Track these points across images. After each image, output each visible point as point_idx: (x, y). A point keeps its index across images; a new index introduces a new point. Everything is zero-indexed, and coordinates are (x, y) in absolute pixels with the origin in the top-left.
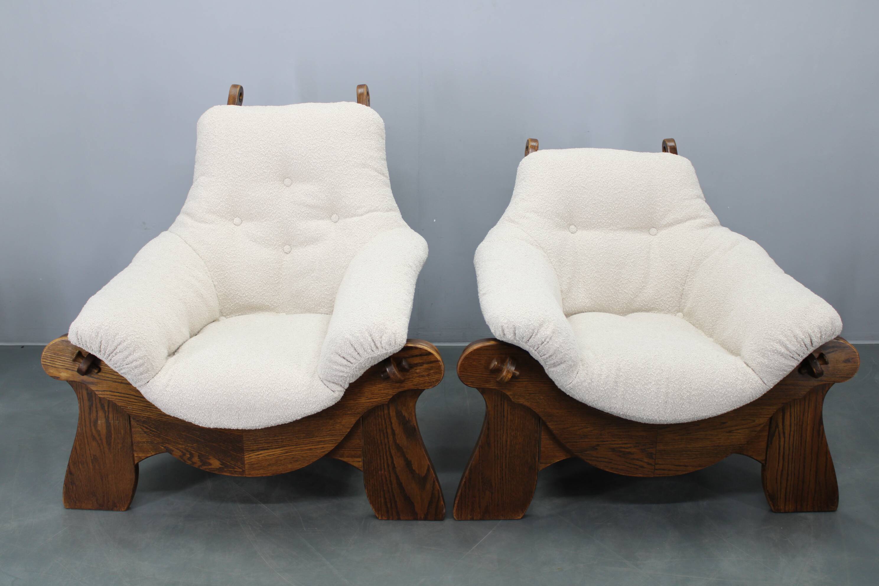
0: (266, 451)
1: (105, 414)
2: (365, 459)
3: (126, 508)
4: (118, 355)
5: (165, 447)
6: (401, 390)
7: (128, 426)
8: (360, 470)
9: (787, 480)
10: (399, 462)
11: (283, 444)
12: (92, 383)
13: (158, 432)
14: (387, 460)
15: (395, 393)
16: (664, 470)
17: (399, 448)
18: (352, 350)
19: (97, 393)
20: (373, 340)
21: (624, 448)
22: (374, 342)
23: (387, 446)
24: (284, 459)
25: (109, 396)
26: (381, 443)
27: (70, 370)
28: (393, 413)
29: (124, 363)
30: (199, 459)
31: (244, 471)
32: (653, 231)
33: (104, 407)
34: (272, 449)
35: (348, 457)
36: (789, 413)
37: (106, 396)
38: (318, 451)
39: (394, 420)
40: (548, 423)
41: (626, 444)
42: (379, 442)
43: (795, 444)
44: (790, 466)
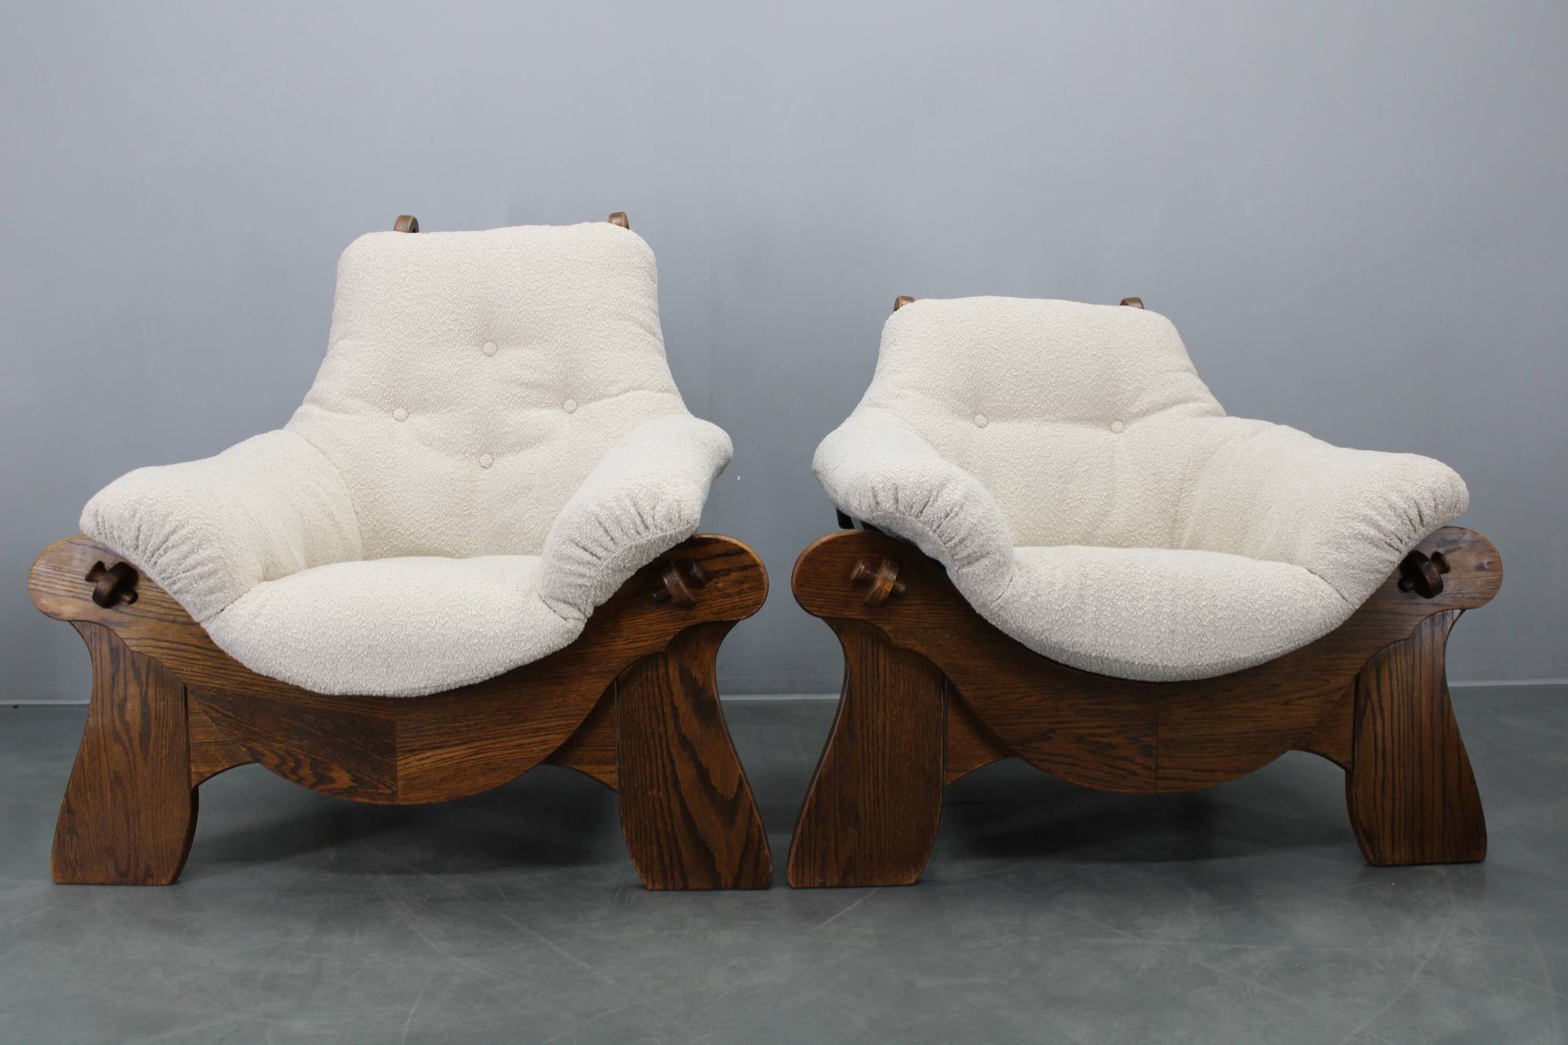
0: (437, 751)
1: (141, 688)
2: (622, 767)
3: (170, 878)
4: (169, 554)
5: (249, 749)
6: (688, 623)
7: (181, 712)
8: (613, 789)
9: (1394, 800)
10: (686, 772)
11: (470, 736)
12: (119, 624)
13: (238, 718)
14: (663, 766)
15: (680, 630)
16: (1173, 779)
17: (685, 743)
18: (601, 531)
19: (127, 642)
20: (639, 514)
21: (1100, 736)
22: (641, 517)
23: (664, 741)
24: (472, 767)
25: (149, 649)
26: (653, 733)
27: (80, 598)
28: (674, 674)
29: (180, 568)
30: (311, 770)
31: (394, 793)
32: (1117, 425)
33: (140, 674)
34: (450, 746)
35: (589, 763)
36: (1387, 671)
37: (143, 649)
38: (535, 749)
39: (677, 687)
40: (960, 687)
41: (1102, 727)
42: (649, 731)
43: (1401, 729)
44: (1397, 772)
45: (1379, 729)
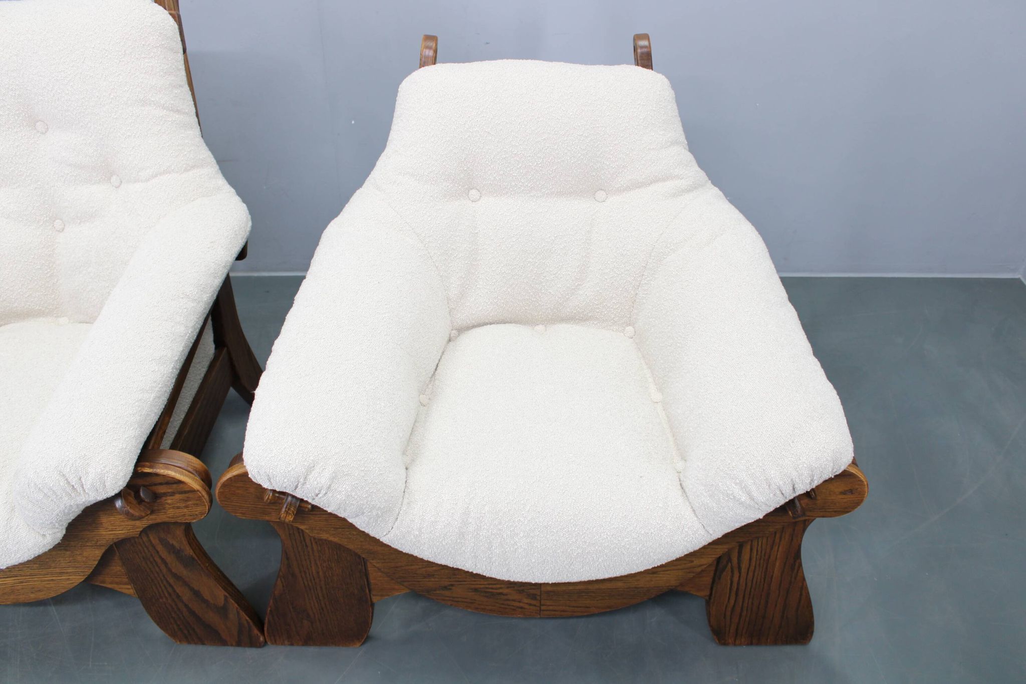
2: (135, 586)
10: (183, 590)
14: (166, 588)
15: (146, 526)
17: (178, 577)
20: (68, 482)
23: (161, 575)
24: (23, 588)
26: (151, 570)
28: (156, 541)
32: (601, 195)
35: (111, 583)
38: (63, 582)
40: (371, 561)
42: (148, 569)
43: (755, 579)
44: (746, 601)
45: (736, 579)
